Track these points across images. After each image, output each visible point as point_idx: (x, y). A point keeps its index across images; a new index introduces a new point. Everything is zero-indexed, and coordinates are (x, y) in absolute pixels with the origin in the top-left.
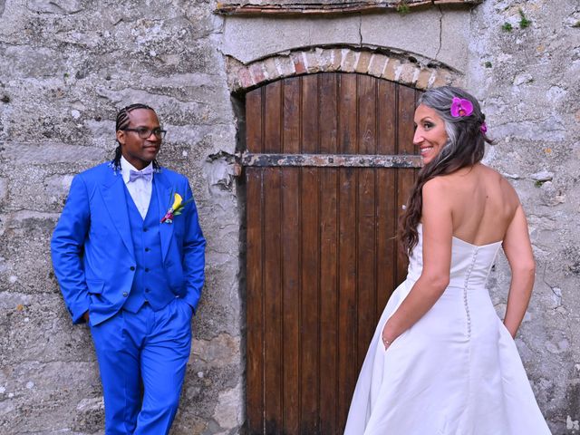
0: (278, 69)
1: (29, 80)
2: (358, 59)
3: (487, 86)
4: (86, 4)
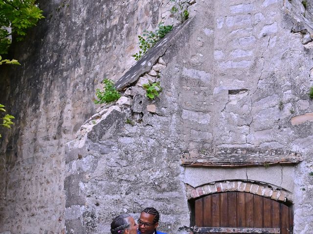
0: (209, 190)
2: (245, 186)
4: (130, 163)
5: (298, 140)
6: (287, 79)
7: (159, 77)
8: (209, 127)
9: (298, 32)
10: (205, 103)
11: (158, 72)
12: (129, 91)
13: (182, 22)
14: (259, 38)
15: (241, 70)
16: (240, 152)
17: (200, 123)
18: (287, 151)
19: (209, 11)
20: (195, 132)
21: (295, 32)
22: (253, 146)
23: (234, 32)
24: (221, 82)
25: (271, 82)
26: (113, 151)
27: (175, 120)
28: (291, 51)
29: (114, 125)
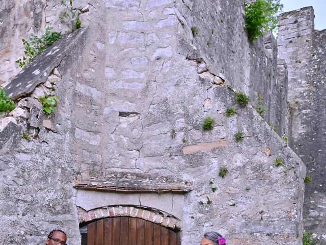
0: (101, 214)
1: (4, 216)
2: (137, 212)
3: (192, 226)
4: (27, 182)
5: (189, 169)
6: (180, 107)
7: (53, 90)
8: (99, 149)
9: (193, 60)
10: (96, 123)
11: (53, 84)
12: (26, 102)
13: (73, 31)
14: (152, 60)
15: (132, 92)
16: (130, 177)
17: (91, 143)
18: (178, 180)
19: (102, 24)
20: (86, 153)
21: (189, 60)
22: (142, 172)
23: (126, 50)
24: (112, 102)
25: (164, 108)
26: (10, 168)
27: (68, 138)
28: (185, 79)
29: (11, 139)
